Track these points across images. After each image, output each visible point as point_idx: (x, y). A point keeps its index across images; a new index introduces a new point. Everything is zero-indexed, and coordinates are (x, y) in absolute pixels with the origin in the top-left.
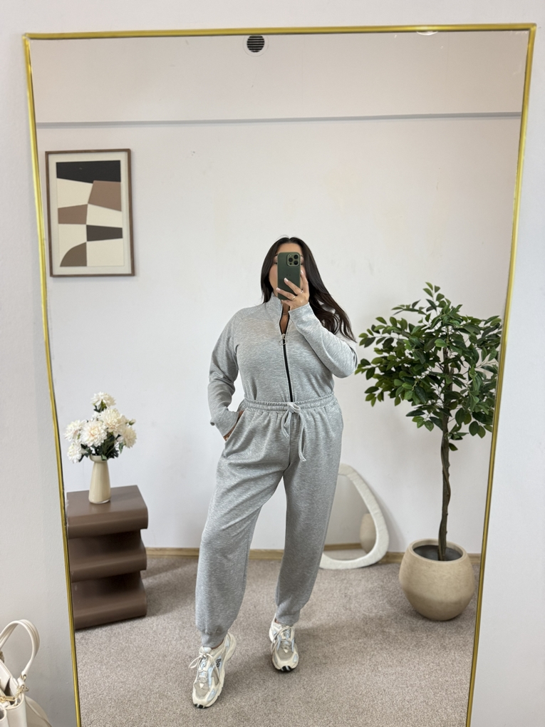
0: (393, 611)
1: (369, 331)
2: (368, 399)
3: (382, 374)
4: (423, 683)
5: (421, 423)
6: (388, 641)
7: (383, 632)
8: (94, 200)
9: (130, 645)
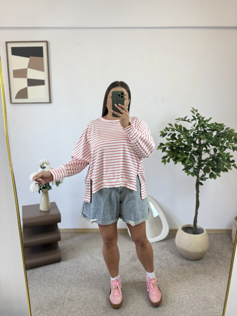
0: (173, 256)
1: (164, 130)
2: (163, 162)
3: (170, 150)
4: (188, 290)
5: (189, 173)
6: (171, 270)
7: (169, 266)
8: (30, 66)
9: (55, 276)
